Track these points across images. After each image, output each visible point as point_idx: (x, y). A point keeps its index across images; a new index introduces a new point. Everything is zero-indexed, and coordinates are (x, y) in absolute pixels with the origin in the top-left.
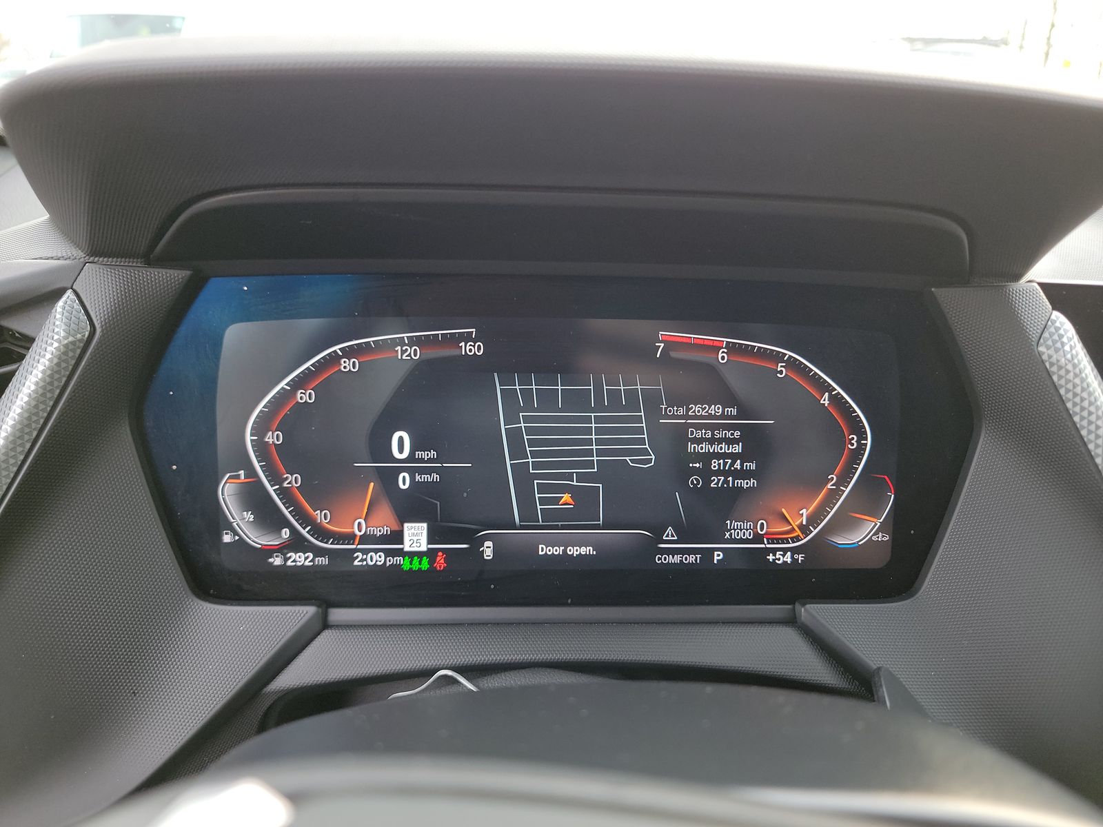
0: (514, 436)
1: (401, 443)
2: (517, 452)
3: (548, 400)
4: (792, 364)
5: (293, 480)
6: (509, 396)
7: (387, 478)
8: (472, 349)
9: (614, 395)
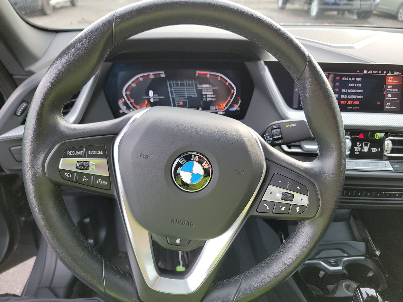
0: (171, 92)
1: (151, 93)
2: (172, 94)
3: (177, 85)
4: (221, 77)
5: (132, 101)
6: (170, 84)
7: (149, 100)
8: (163, 76)
9: (189, 84)
